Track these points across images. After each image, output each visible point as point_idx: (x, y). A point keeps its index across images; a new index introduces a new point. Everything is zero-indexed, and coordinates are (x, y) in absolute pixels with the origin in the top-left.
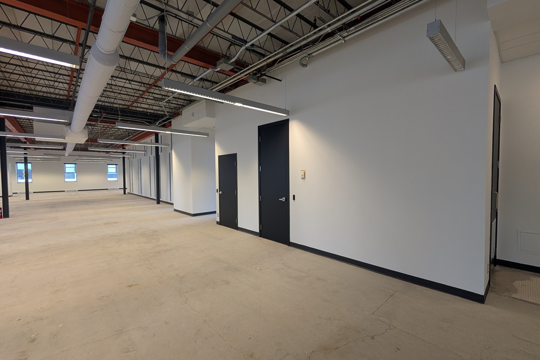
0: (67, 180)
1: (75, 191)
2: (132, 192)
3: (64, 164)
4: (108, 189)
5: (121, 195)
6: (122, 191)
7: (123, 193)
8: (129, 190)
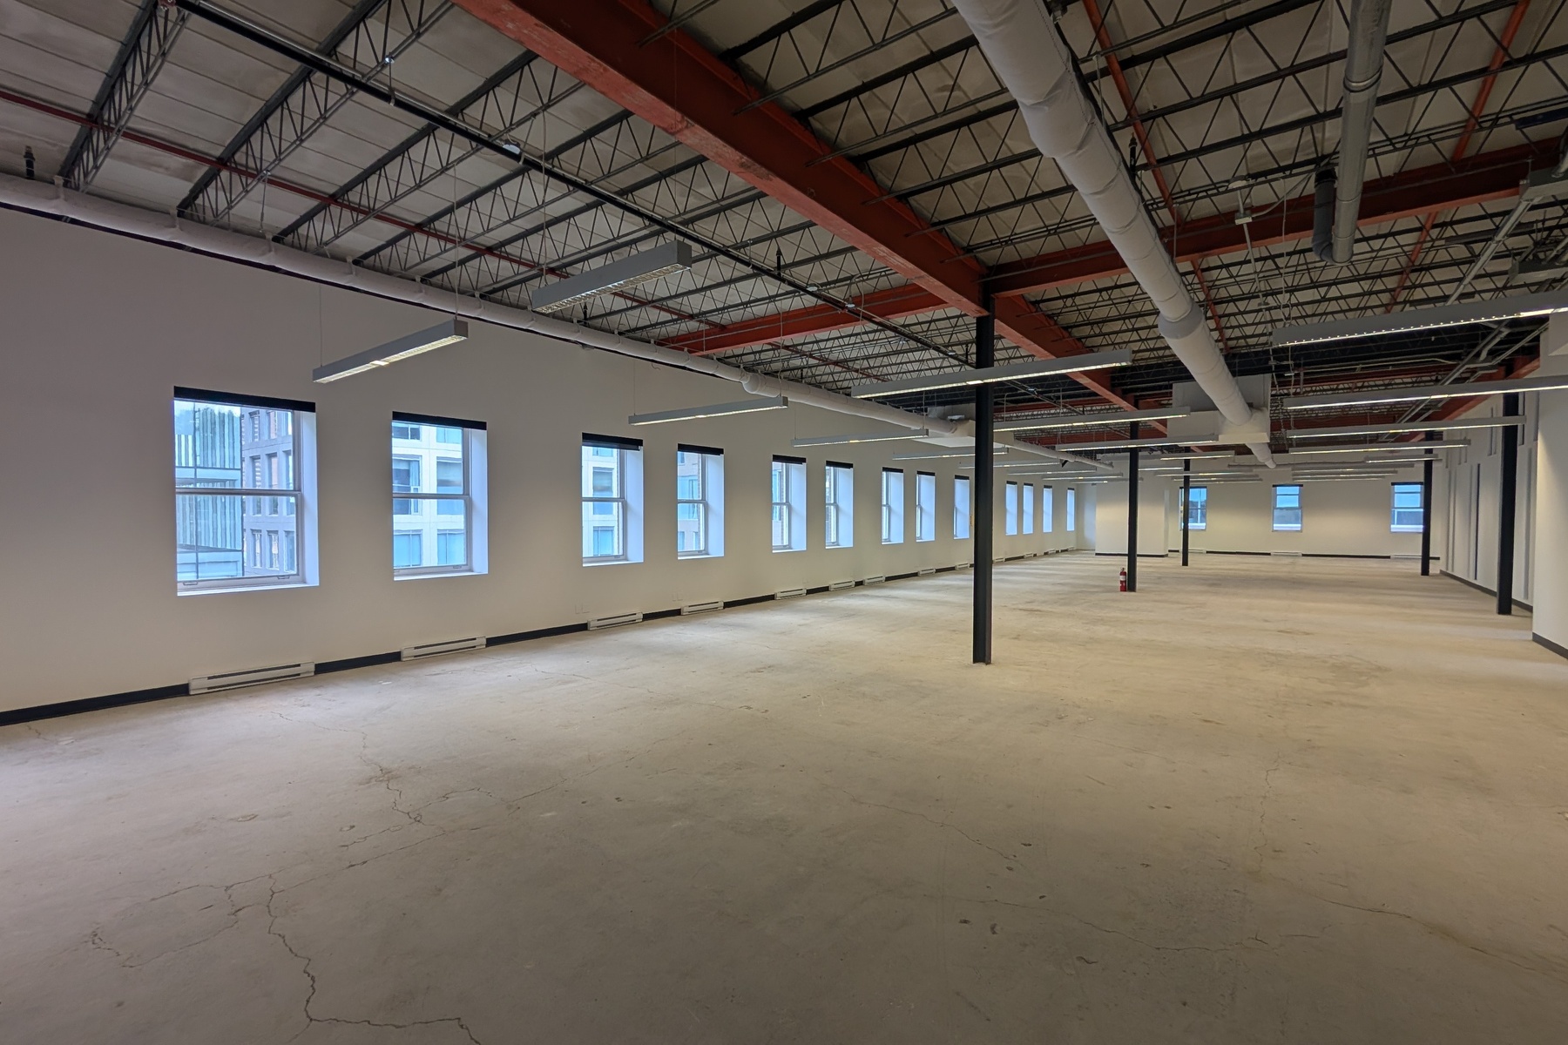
0: (1277, 526)
1: (1295, 556)
2: (1450, 572)
3: (1274, 486)
4: (1389, 557)
5: (1413, 576)
6: (1418, 567)
7: (1420, 571)
8: (1445, 566)
